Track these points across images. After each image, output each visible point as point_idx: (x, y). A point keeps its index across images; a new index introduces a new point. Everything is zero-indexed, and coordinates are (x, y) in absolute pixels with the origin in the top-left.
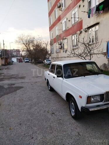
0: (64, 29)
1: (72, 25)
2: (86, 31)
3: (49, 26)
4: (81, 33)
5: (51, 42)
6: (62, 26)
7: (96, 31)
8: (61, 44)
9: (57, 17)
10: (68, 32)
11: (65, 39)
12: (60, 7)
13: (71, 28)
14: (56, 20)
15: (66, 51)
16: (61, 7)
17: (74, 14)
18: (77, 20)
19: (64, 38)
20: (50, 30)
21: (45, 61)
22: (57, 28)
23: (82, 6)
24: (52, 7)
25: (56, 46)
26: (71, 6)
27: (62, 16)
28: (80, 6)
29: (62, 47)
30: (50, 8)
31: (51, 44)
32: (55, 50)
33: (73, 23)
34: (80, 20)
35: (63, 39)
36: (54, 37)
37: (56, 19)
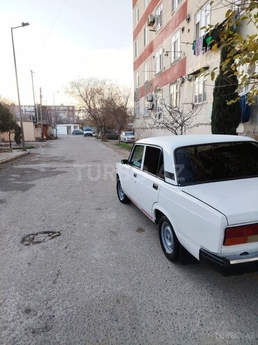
0: (158, 70)
1: (171, 65)
2: (190, 80)
3: (134, 59)
4: (183, 82)
5: (135, 94)
6: (156, 64)
7: (204, 82)
8: (152, 101)
9: (147, 43)
10: (165, 77)
11: (160, 90)
12: (152, 23)
13: (169, 70)
14: (146, 50)
15: (159, 116)
16: (155, 25)
17: (174, 43)
18: (179, 55)
19: (158, 88)
20: (135, 69)
21: (124, 133)
22: (146, 66)
23: (186, 30)
24: (140, 19)
25: (144, 103)
26: (170, 25)
27: (155, 43)
28: (183, 30)
29: (153, 106)
30: (137, 23)
31: (136, 100)
32: (142, 111)
33: (173, 60)
34: (183, 57)
35: (157, 91)
36: (142, 85)
37: (146, 47)
